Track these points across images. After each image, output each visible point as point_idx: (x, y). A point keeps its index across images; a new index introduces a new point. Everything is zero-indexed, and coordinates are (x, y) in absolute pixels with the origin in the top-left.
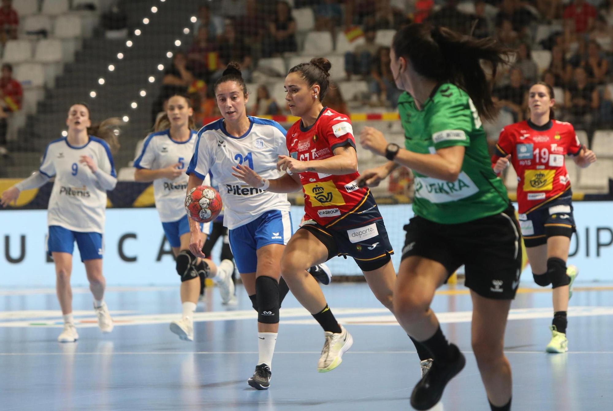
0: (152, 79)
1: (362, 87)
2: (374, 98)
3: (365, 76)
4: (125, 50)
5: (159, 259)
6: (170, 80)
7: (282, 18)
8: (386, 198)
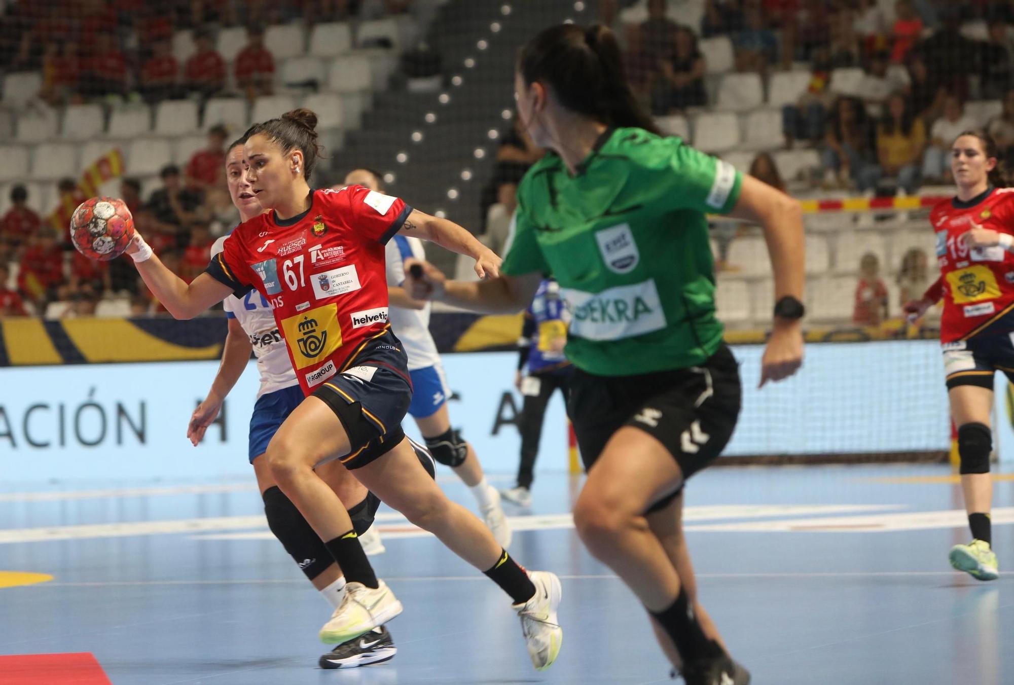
0: (480, 153)
1: (810, 159)
2: (830, 177)
3: (816, 142)
4: (438, 109)
5: (495, 431)
6: (508, 153)
7: (683, 53)
8: (850, 332)
